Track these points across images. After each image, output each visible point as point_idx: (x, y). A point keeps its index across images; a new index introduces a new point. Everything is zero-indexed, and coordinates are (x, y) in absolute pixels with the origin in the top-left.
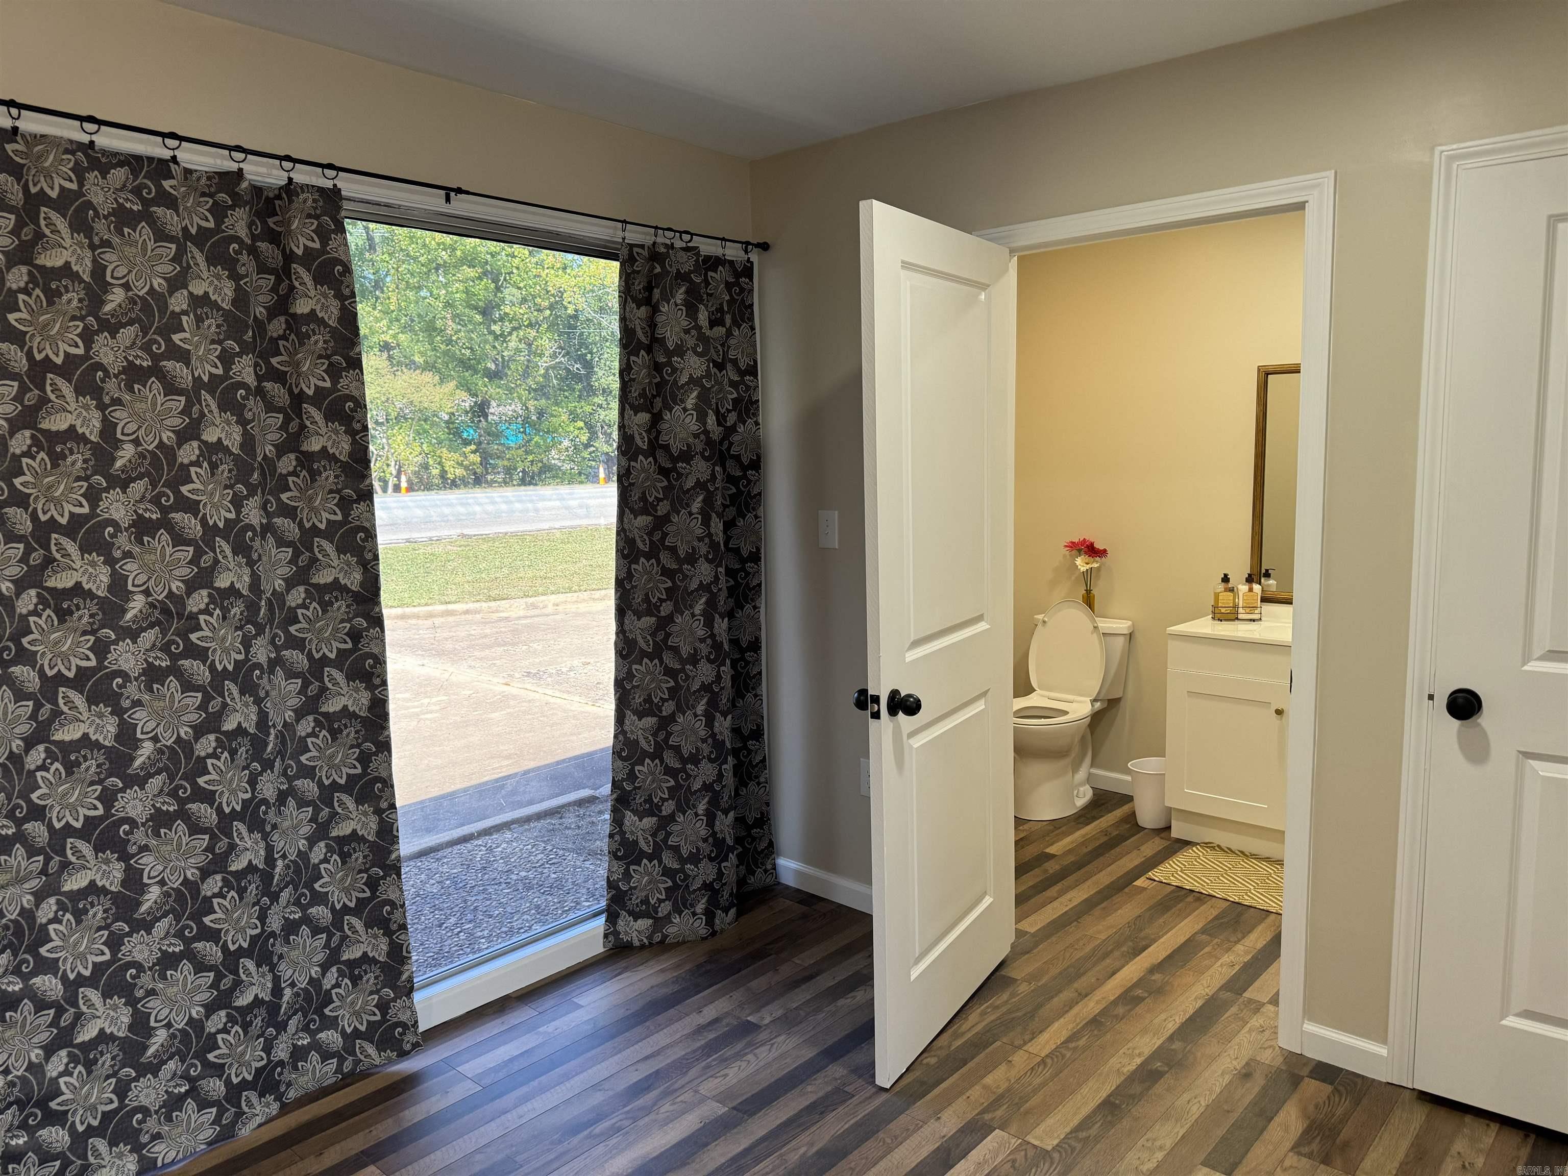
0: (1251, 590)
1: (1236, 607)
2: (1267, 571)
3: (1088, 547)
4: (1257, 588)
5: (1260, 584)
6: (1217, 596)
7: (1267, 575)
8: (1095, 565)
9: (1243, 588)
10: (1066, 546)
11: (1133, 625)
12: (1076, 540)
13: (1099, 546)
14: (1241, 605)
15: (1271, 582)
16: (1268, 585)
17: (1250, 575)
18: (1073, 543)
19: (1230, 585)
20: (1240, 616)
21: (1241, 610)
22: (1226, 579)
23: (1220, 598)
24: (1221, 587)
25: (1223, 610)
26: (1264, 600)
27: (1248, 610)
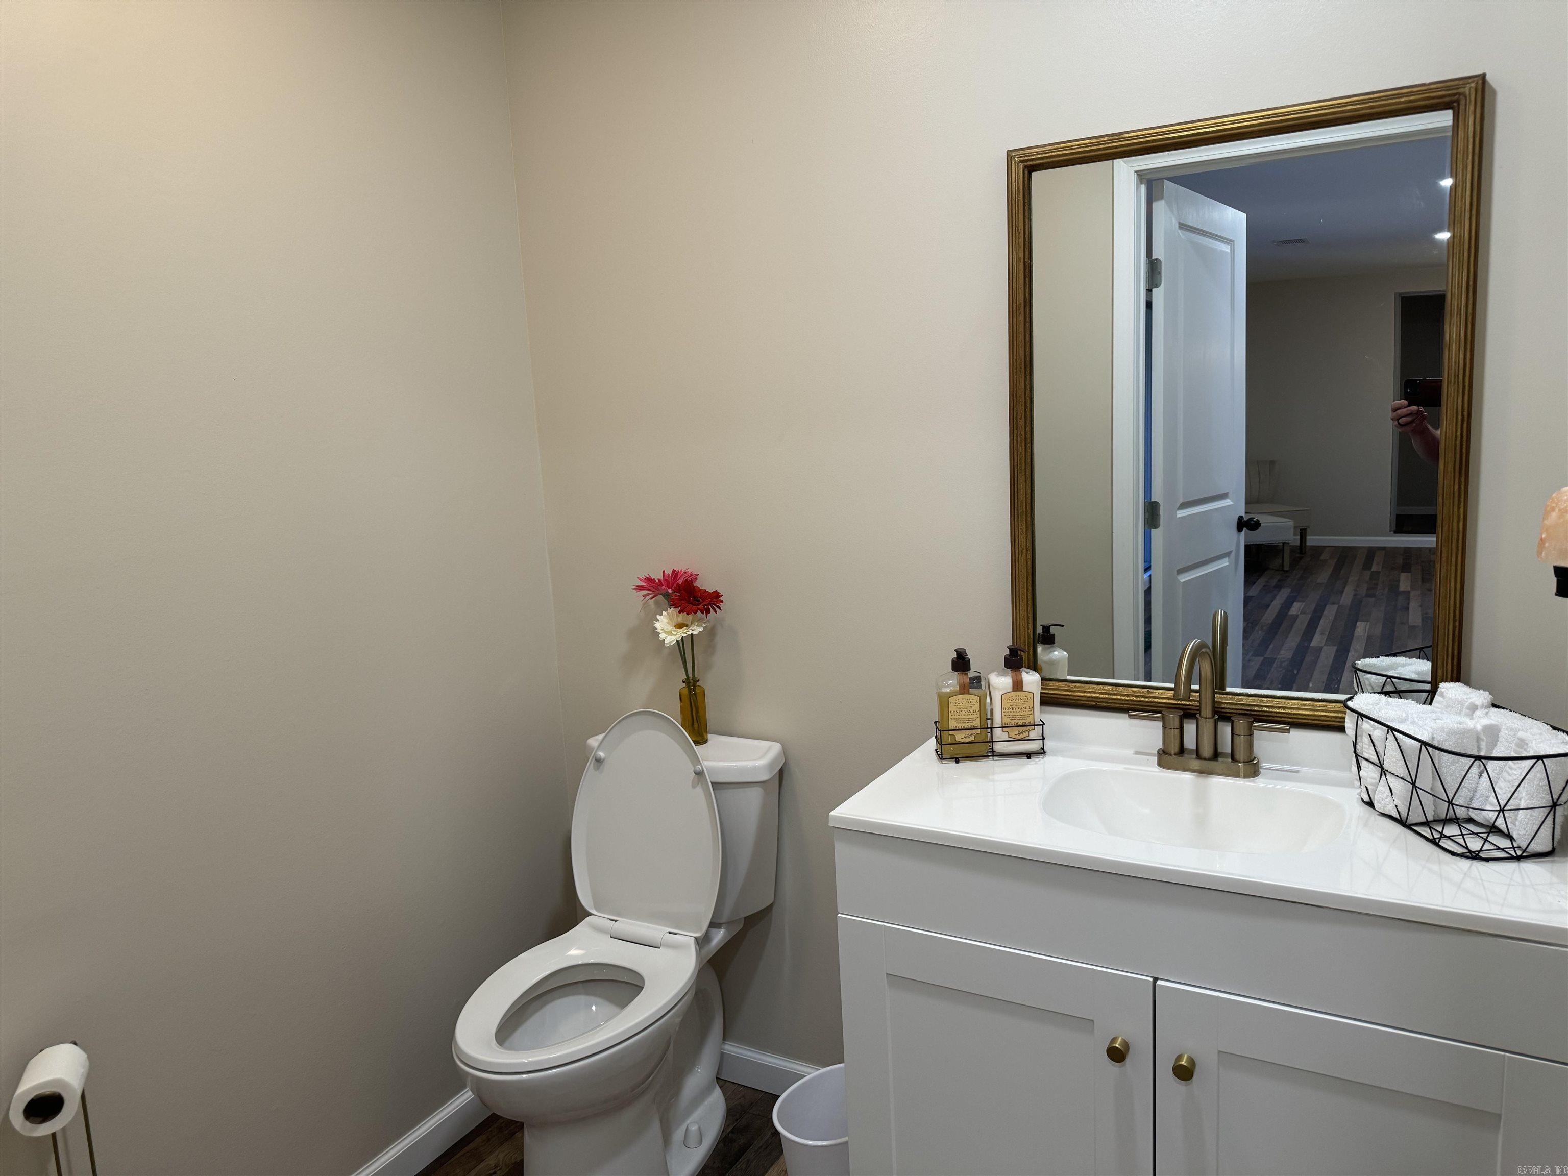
0: (1018, 686)
1: (987, 727)
2: (1046, 629)
3: (678, 589)
4: (1031, 679)
5: (1035, 667)
6: (944, 701)
7: (1048, 639)
8: (696, 630)
9: (1001, 682)
10: (640, 588)
11: (785, 751)
12: (657, 576)
13: (706, 583)
14: (998, 721)
15: (1058, 654)
16: (1052, 663)
17: (1013, 652)
18: (649, 580)
19: (971, 674)
20: (999, 747)
21: (998, 734)
22: (961, 663)
23: (952, 707)
24: (952, 682)
25: (960, 737)
26: (1048, 701)
27: (1014, 733)
